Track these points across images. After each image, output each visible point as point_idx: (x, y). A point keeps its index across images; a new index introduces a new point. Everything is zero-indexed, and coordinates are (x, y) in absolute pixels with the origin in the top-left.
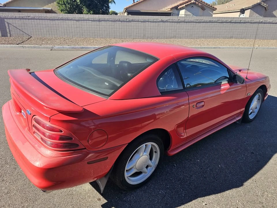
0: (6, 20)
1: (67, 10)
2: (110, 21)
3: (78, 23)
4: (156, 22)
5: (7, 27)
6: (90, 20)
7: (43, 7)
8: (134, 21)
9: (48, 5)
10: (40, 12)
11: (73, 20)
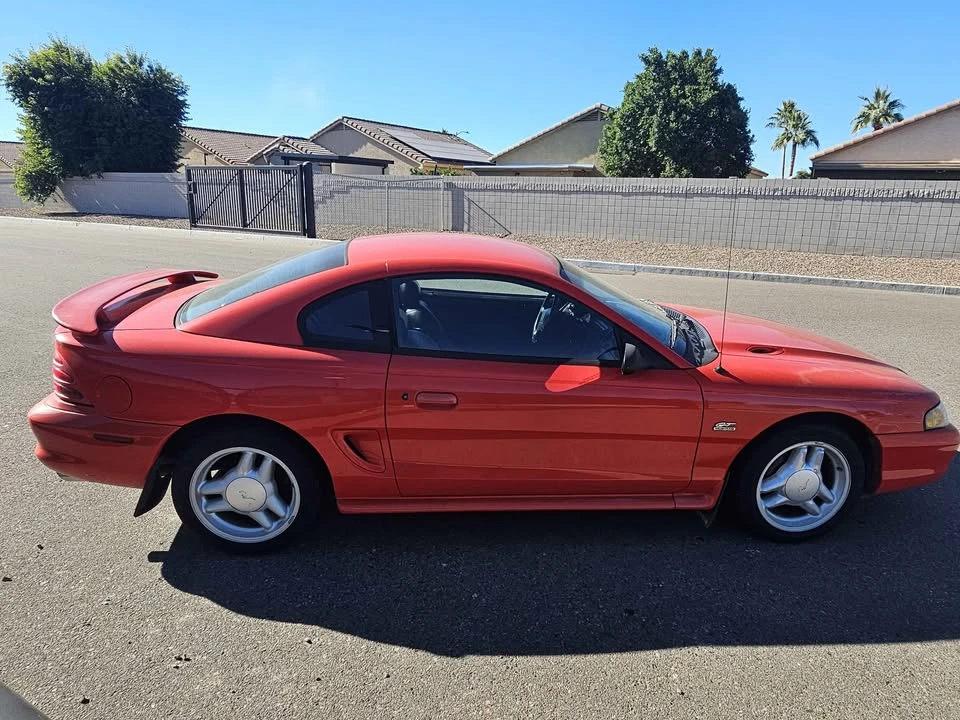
0: (466, 193)
1: (621, 168)
2: (720, 196)
3: (626, 200)
4: (882, 200)
5: (466, 209)
6: (661, 194)
7: (576, 162)
8: (799, 197)
9: (587, 156)
10: (562, 175)
11: (616, 193)
